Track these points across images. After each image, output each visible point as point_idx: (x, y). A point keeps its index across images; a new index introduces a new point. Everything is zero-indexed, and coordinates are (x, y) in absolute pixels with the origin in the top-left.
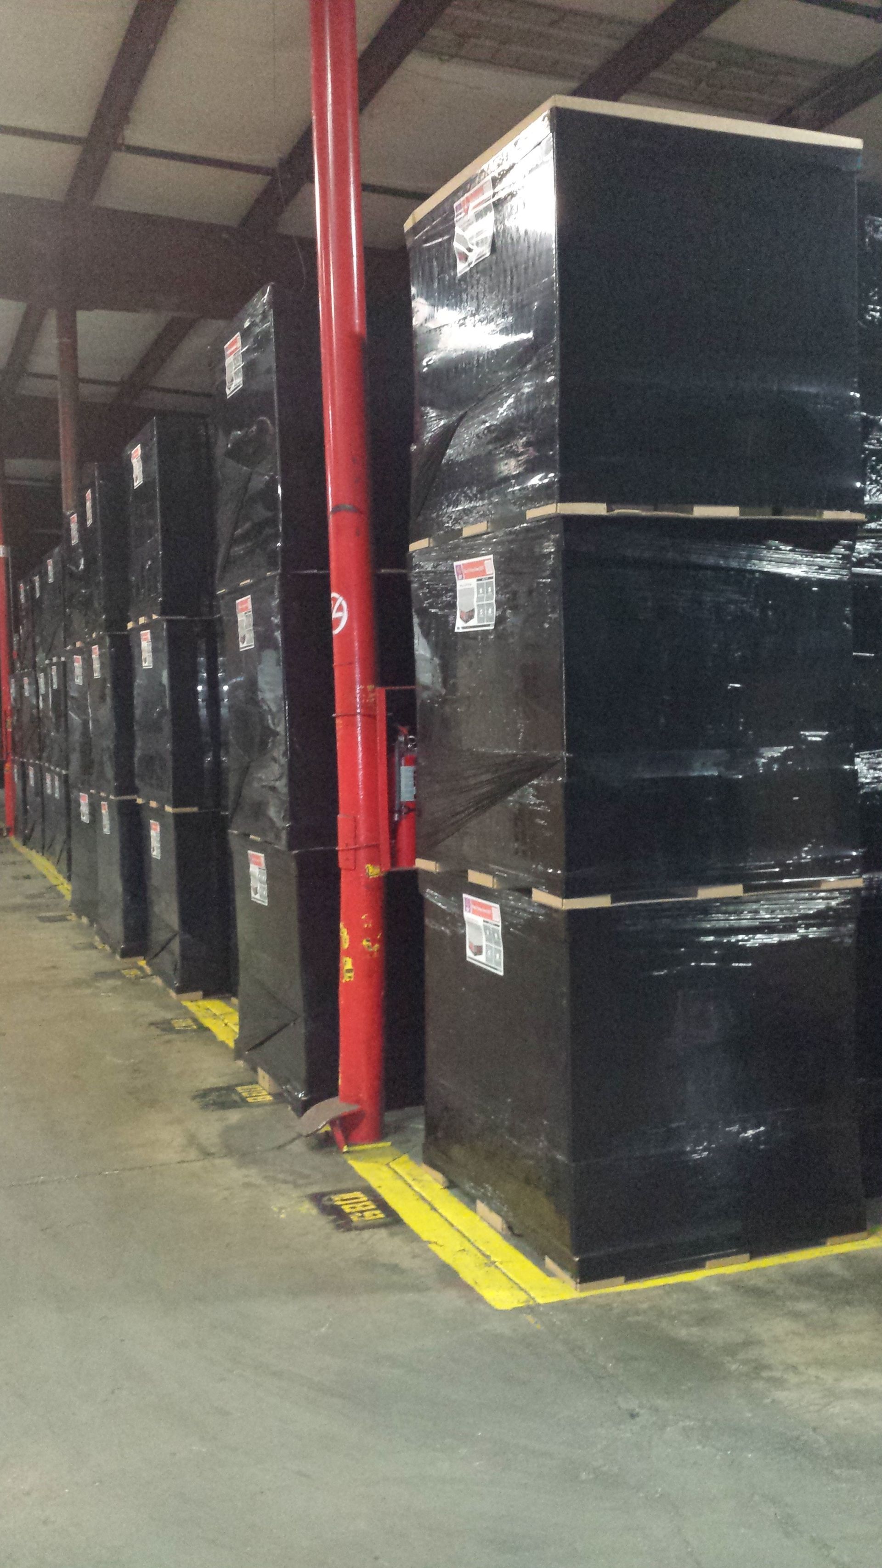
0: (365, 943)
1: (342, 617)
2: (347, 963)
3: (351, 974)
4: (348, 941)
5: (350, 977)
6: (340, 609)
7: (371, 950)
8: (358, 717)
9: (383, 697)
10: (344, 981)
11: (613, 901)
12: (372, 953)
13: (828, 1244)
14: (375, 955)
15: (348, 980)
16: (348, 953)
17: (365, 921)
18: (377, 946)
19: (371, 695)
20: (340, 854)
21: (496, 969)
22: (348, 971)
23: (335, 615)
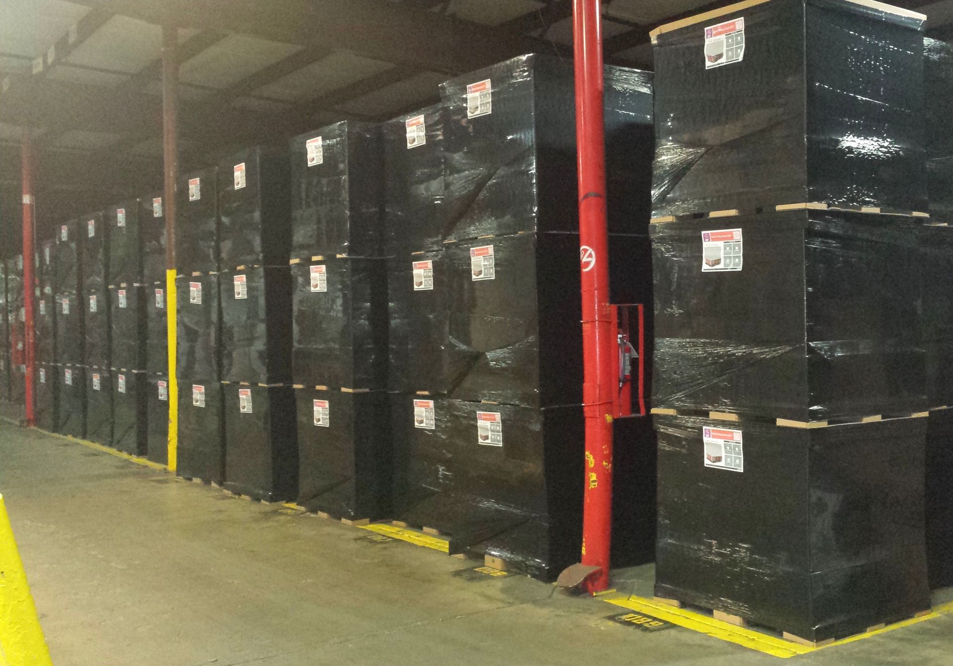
0: (604, 463)
1: (591, 261)
2: (593, 477)
3: (596, 484)
4: (593, 463)
5: (595, 485)
6: (590, 256)
7: (607, 468)
8: (597, 322)
9: (616, 309)
10: (590, 488)
11: (829, 424)
12: (608, 469)
13: (916, 616)
14: (610, 471)
15: (593, 487)
16: (592, 470)
17: (605, 449)
18: (610, 465)
19: (609, 309)
20: (586, 409)
21: (736, 469)
22: (593, 481)
23: (584, 259)
